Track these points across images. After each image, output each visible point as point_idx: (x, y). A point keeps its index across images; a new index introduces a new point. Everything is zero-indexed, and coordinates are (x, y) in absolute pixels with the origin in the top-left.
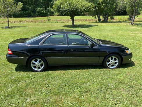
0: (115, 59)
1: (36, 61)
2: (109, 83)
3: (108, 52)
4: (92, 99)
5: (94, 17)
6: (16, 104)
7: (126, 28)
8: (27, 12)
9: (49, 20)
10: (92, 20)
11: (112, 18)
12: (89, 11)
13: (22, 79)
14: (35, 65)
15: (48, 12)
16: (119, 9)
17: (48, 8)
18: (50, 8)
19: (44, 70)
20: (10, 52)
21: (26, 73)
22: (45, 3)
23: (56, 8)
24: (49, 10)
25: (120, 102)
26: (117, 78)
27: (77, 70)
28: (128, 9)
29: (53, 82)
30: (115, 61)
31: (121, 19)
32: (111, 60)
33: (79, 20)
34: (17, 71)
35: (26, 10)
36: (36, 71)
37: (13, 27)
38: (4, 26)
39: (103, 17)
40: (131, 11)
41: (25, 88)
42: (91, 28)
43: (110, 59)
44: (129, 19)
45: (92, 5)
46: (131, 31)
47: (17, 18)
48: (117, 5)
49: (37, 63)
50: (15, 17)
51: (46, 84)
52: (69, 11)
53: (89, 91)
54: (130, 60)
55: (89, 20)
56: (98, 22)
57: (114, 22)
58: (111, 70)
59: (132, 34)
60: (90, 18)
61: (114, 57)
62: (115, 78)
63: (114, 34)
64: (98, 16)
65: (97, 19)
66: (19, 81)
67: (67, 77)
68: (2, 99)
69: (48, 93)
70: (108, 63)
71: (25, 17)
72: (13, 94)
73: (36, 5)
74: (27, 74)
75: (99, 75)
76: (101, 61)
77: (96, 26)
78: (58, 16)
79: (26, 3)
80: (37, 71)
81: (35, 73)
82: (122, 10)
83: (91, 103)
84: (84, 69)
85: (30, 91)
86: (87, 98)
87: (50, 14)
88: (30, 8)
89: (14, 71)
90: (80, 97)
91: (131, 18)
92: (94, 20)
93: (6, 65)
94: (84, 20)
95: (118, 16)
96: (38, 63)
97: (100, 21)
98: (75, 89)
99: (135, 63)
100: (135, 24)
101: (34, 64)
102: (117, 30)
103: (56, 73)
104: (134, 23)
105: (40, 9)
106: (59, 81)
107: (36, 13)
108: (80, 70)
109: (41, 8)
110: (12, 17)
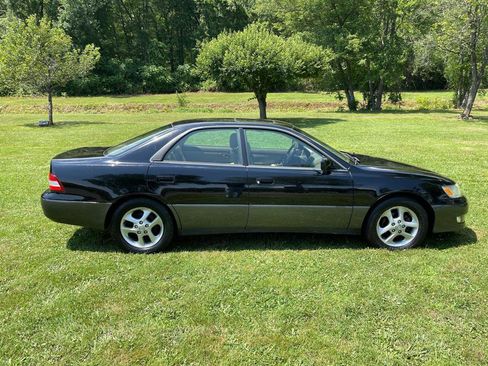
0: (407, 217)
1: (138, 215)
2: (386, 293)
3: (381, 191)
4: (326, 338)
5: (335, 94)
6: (66, 346)
7: (444, 129)
8: (112, 79)
9: (182, 103)
10: (329, 104)
11: (394, 100)
12: (317, 73)
13: (89, 272)
14: (133, 229)
15: (179, 79)
16: (420, 69)
17: (180, 67)
18: (187, 66)
19: (162, 248)
20: (56, 184)
21: (102, 255)
22: (171, 50)
23: (209, 62)
24: (183, 73)
25: (424, 349)
26: (414, 277)
27: (276, 252)
28: (449, 70)
29: (192, 285)
30: (408, 224)
31: (428, 103)
32: (391, 219)
33: (283, 106)
34: (73, 249)
35: (110, 73)
36: (135, 251)
37: (65, 123)
38: (36, 122)
39: (365, 96)
40: (461, 76)
41: (97, 298)
42: (322, 127)
43: (388, 214)
44: (454, 102)
45: (329, 55)
46: (464, 138)
47: (78, 98)
48: (411, 55)
49: (140, 223)
50: (74, 95)
51: (168, 291)
52: (249, 73)
53: (316, 314)
54: (458, 219)
55: (317, 105)
56: (347, 112)
57: (402, 112)
58: (391, 253)
59: (467, 147)
60: (321, 100)
61: (401, 210)
62: (408, 276)
63: (402, 146)
64: (347, 92)
65: (345, 101)
66: (80, 279)
67: (239, 270)
68: (20, 329)
69: (173, 316)
70: (382, 231)
71: (104, 94)
72: (58, 316)
73: (142, 58)
74: (106, 260)
75: (351, 268)
76: (357, 223)
77: (338, 123)
78: (214, 91)
79: (111, 49)
80: (140, 251)
81: (131, 256)
82: (431, 74)
83: (321, 352)
84: (300, 249)
85: (115, 308)
86: (309, 335)
87: (187, 85)
88: (123, 66)
89: (63, 248)
90: (283, 332)
91: (462, 98)
92: (335, 106)
93: (39, 231)
94: (299, 105)
95: (415, 94)
96: (144, 224)
97: (353, 106)
98: (266, 307)
99: (478, 235)
100: (478, 118)
101: (129, 224)
102: (414, 134)
103: (202, 257)
104: (474, 113)
105: (153, 69)
106: (213, 280)
107: (141, 81)
108: (284, 252)
109: (157, 66)
110: (64, 94)
